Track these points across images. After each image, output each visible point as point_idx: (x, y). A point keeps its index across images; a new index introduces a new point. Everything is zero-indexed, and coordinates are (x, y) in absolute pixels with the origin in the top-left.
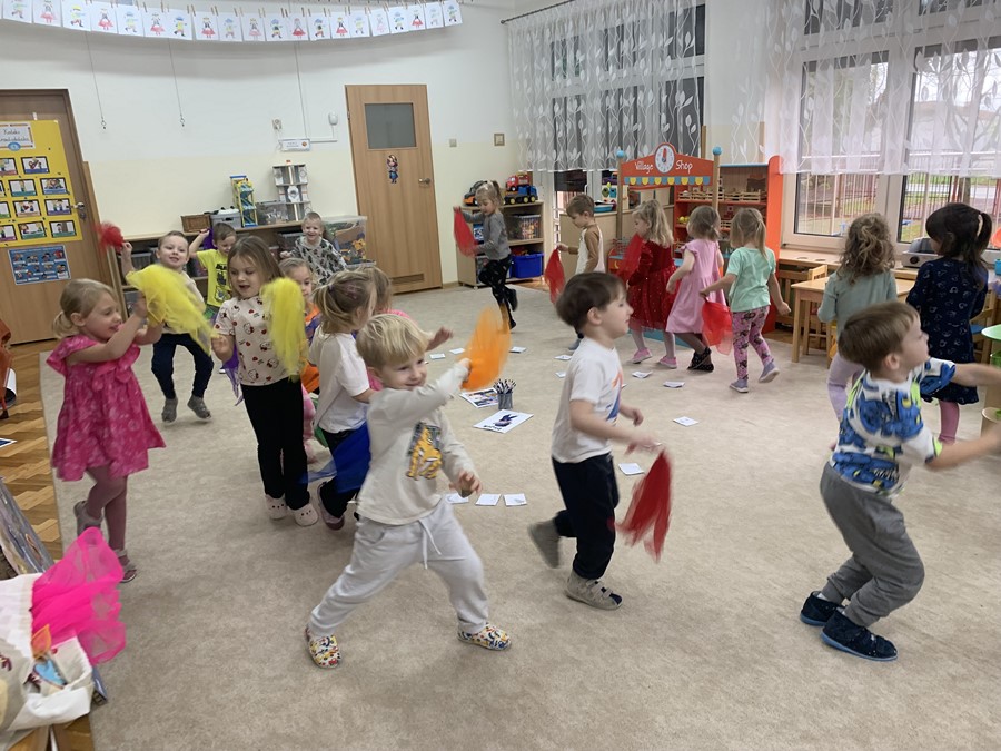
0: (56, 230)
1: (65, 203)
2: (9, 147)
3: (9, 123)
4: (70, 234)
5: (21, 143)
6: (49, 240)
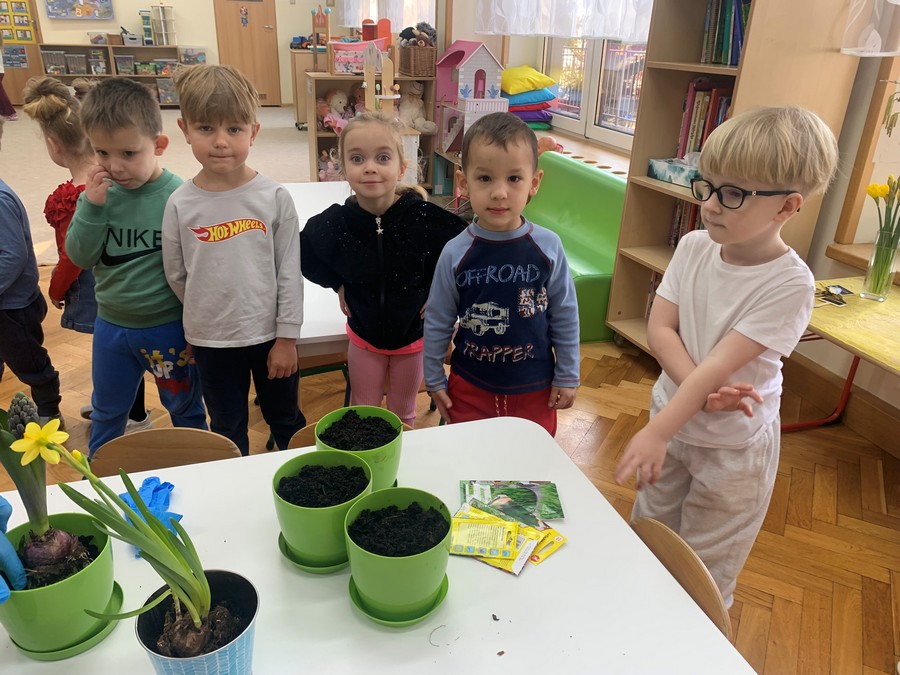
0: (20, 36)
1: (25, 18)
4: (28, 39)
6: (15, 41)
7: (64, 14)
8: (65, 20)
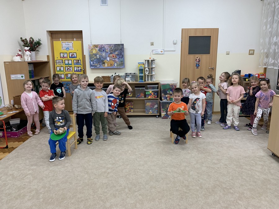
1: (80, 68)
2: (66, 49)
3: (67, 42)
5: (70, 48)
7: (98, 66)
8: (99, 69)
